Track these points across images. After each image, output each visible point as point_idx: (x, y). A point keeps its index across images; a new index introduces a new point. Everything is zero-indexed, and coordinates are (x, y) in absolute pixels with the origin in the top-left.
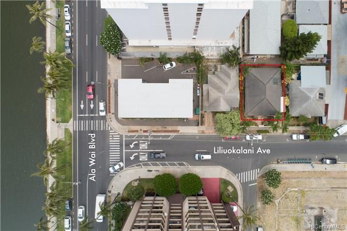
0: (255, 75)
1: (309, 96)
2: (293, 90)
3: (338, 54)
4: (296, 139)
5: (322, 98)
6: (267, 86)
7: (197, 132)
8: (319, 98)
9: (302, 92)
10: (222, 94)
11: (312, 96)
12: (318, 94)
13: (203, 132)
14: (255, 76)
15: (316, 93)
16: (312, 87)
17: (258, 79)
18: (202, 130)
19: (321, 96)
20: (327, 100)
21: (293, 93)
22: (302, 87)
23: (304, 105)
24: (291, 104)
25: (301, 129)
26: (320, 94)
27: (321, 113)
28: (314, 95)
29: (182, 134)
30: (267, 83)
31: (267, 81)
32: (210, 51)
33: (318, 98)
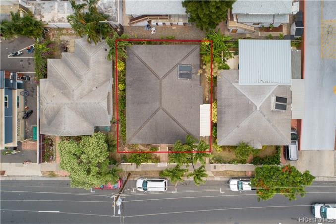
0: (143, 59)
1: (252, 104)
2: (224, 91)
3: (321, 16)
4: (236, 190)
5: (284, 108)
6: (165, 82)
7: (41, 175)
8: (277, 106)
9: (238, 95)
10: (69, 98)
11: (258, 104)
12: (273, 99)
13: (52, 174)
14: (143, 62)
15: (269, 97)
16: (262, 84)
17: (149, 68)
18: (50, 169)
19: (282, 102)
20: (296, 110)
21: (223, 97)
22: (240, 84)
23: (245, 123)
24: (220, 119)
25: (249, 168)
26: (278, 99)
27: (283, 137)
28: (264, 102)
29: (11, 179)
30: (164, 77)
31: (167, 70)
32: (56, 11)
33: (273, 107)
